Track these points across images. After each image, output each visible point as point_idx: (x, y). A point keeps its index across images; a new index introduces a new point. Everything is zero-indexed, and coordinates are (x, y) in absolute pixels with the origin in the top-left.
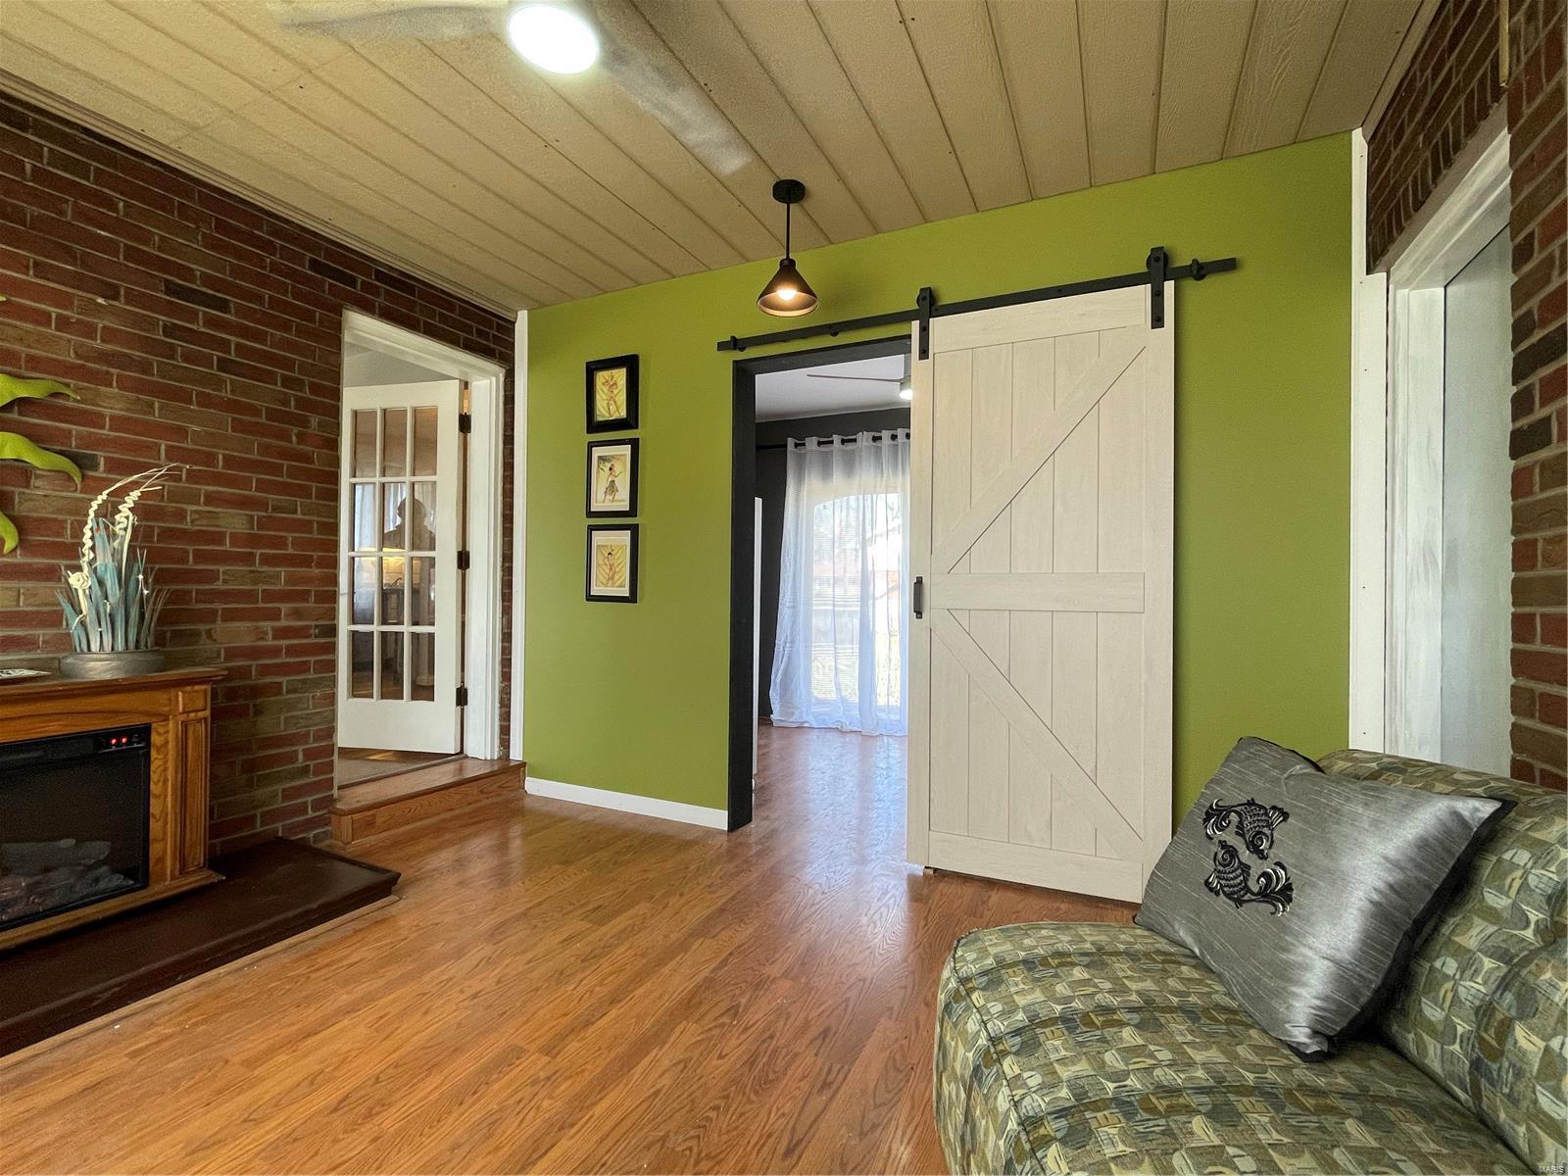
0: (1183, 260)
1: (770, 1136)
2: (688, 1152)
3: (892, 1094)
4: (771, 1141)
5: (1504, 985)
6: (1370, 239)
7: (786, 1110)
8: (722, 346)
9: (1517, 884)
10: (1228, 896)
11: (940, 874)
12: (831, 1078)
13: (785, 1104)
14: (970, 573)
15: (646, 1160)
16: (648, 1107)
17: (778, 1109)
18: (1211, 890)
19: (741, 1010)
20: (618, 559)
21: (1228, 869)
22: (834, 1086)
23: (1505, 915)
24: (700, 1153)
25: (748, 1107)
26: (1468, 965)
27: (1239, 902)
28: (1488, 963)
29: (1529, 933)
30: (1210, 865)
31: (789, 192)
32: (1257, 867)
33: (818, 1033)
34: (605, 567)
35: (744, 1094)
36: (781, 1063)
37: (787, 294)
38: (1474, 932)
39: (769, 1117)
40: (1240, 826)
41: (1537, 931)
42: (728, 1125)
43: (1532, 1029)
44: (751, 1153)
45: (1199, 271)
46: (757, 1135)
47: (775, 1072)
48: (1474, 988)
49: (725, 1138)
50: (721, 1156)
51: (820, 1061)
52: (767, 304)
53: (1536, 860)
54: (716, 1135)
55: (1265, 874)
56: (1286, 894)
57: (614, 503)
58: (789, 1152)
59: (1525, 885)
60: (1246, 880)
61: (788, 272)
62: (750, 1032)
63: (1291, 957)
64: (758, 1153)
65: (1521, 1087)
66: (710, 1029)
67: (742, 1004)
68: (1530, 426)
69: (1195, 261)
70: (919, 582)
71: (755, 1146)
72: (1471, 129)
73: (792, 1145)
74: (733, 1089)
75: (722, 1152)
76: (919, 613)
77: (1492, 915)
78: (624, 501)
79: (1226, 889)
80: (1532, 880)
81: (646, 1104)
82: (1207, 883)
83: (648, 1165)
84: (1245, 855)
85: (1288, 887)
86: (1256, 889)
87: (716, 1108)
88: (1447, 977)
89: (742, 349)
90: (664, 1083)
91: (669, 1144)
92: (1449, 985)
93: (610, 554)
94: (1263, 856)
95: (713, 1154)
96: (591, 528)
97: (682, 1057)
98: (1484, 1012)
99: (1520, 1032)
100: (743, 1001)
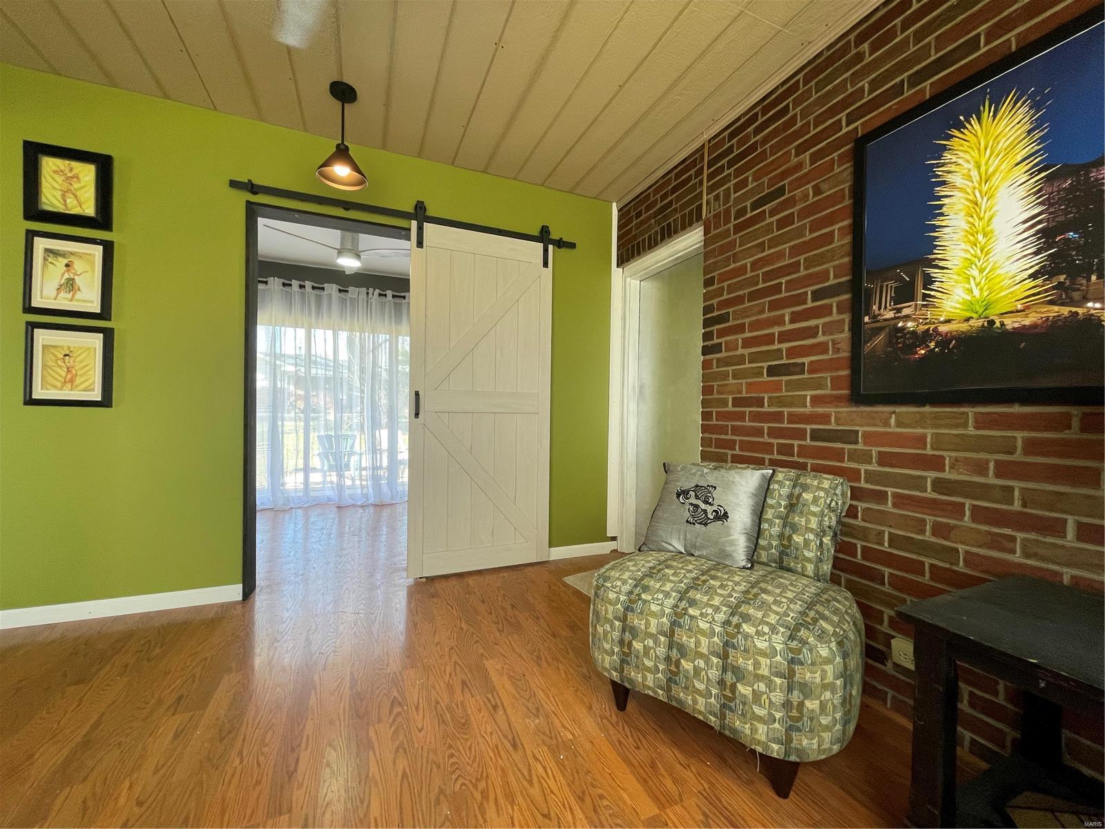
0: (555, 235)
1: (497, 746)
2: (463, 787)
3: (528, 690)
4: (500, 748)
5: (784, 526)
6: (619, 253)
7: (489, 730)
8: (234, 184)
9: (777, 495)
10: (700, 523)
11: (431, 580)
12: (493, 703)
13: (486, 728)
14: (449, 390)
15: (444, 809)
16: (409, 785)
17: (486, 733)
18: (690, 523)
19: (400, 699)
20: (81, 362)
21: (696, 513)
22: (499, 704)
23: (775, 505)
24: (471, 781)
25: (469, 743)
26: (771, 524)
27: (706, 524)
28: (777, 521)
29: (782, 509)
30: (687, 514)
31: (343, 93)
32: (709, 509)
33: (461, 686)
34: (59, 370)
35: (458, 739)
36: (460, 712)
37: (341, 171)
38: (769, 513)
39: (485, 739)
40: (696, 495)
41: (785, 508)
42: (469, 758)
43: (799, 535)
44: (497, 761)
45: (560, 244)
46: (490, 751)
47: (462, 718)
48: (776, 530)
49: (475, 765)
50: (485, 775)
51: (478, 698)
52: (321, 174)
53: (780, 486)
54: (469, 768)
55: (714, 511)
56: (726, 516)
57: (74, 303)
58: (515, 746)
59: (780, 495)
60: (706, 515)
61: (342, 153)
62: (421, 705)
63: (732, 538)
64: (500, 757)
65: (799, 552)
66: (394, 720)
67: (397, 695)
68: (712, 345)
69: (561, 239)
70: (417, 394)
71: (495, 757)
72: (684, 228)
73: (512, 743)
74: (449, 739)
75: (482, 772)
76: (417, 415)
77: (772, 507)
78: (92, 302)
79: (698, 521)
80: (782, 493)
81: (405, 785)
82: (687, 522)
83: (450, 810)
84: (703, 506)
85: (726, 513)
86: (712, 517)
87: (452, 756)
88: (766, 530)
89: (255, 193)
90: (401, 766)
91: (448, 792)
92: (767, 532)
93: (66, 355)
94: (711, 504)
95: (479, 777)
96: (32, 326)
97: (395, 746)
98: (781, 536)
99: (795, 537)
100: (396, 694)
